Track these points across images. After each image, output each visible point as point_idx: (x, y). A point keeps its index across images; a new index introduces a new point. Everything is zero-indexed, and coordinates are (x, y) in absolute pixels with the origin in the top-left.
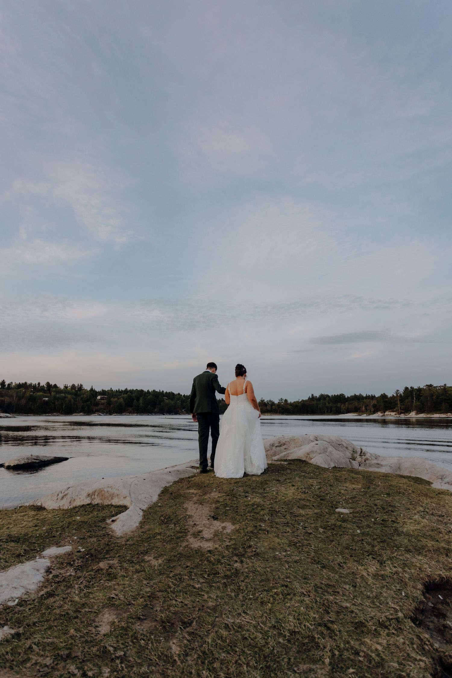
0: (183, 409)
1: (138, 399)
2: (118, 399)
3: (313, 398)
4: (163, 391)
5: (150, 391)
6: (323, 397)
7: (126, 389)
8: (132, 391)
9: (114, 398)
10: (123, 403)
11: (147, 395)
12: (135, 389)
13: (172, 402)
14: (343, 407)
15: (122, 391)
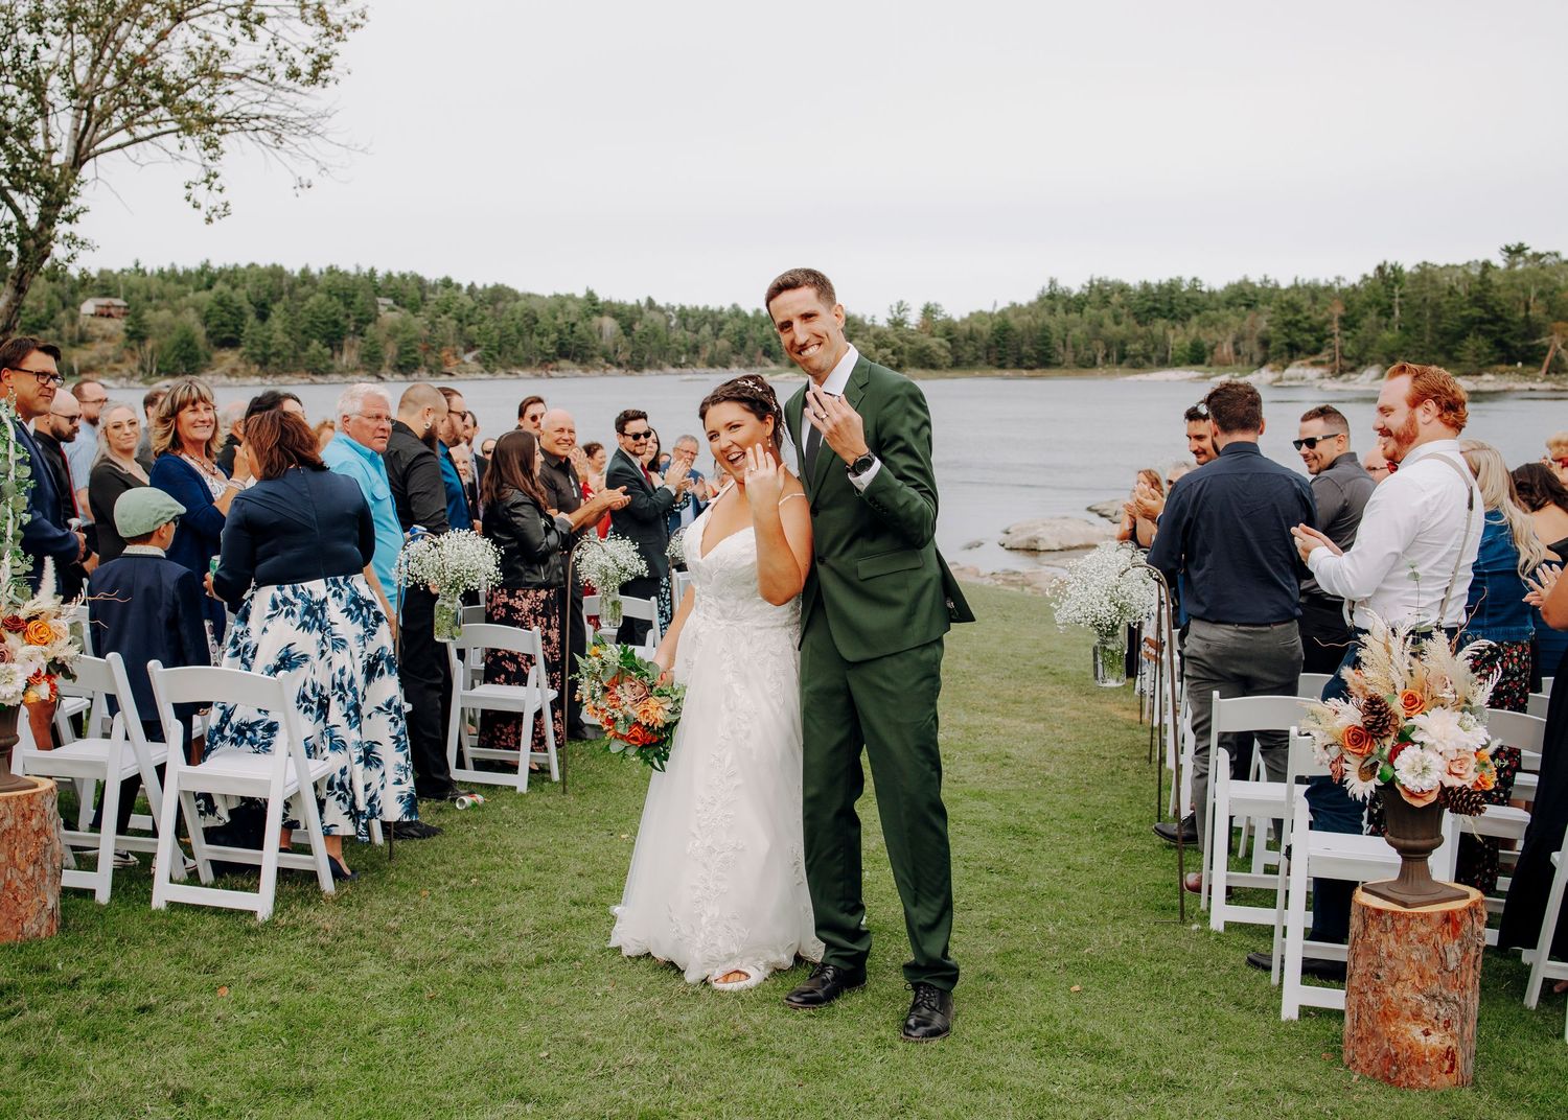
0: (467, 351)
1: (263, 315)
2: (177, 312)
3: (1053, 299)
4: (373, 272)
5: (315, 270)
6: (1102, 294)
7: (206, 266)
8: (232, 276)
9: (156, 309)
10: (200, 332)
11: (302, 291)
12: (243, 265)
13: (419, 323)
14: (1175, 336)
15: (187, 273)
